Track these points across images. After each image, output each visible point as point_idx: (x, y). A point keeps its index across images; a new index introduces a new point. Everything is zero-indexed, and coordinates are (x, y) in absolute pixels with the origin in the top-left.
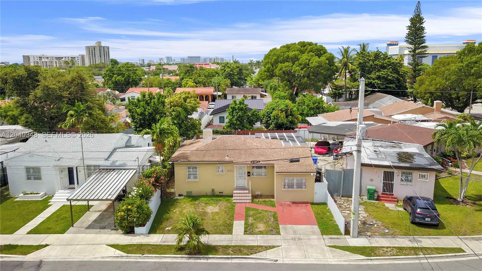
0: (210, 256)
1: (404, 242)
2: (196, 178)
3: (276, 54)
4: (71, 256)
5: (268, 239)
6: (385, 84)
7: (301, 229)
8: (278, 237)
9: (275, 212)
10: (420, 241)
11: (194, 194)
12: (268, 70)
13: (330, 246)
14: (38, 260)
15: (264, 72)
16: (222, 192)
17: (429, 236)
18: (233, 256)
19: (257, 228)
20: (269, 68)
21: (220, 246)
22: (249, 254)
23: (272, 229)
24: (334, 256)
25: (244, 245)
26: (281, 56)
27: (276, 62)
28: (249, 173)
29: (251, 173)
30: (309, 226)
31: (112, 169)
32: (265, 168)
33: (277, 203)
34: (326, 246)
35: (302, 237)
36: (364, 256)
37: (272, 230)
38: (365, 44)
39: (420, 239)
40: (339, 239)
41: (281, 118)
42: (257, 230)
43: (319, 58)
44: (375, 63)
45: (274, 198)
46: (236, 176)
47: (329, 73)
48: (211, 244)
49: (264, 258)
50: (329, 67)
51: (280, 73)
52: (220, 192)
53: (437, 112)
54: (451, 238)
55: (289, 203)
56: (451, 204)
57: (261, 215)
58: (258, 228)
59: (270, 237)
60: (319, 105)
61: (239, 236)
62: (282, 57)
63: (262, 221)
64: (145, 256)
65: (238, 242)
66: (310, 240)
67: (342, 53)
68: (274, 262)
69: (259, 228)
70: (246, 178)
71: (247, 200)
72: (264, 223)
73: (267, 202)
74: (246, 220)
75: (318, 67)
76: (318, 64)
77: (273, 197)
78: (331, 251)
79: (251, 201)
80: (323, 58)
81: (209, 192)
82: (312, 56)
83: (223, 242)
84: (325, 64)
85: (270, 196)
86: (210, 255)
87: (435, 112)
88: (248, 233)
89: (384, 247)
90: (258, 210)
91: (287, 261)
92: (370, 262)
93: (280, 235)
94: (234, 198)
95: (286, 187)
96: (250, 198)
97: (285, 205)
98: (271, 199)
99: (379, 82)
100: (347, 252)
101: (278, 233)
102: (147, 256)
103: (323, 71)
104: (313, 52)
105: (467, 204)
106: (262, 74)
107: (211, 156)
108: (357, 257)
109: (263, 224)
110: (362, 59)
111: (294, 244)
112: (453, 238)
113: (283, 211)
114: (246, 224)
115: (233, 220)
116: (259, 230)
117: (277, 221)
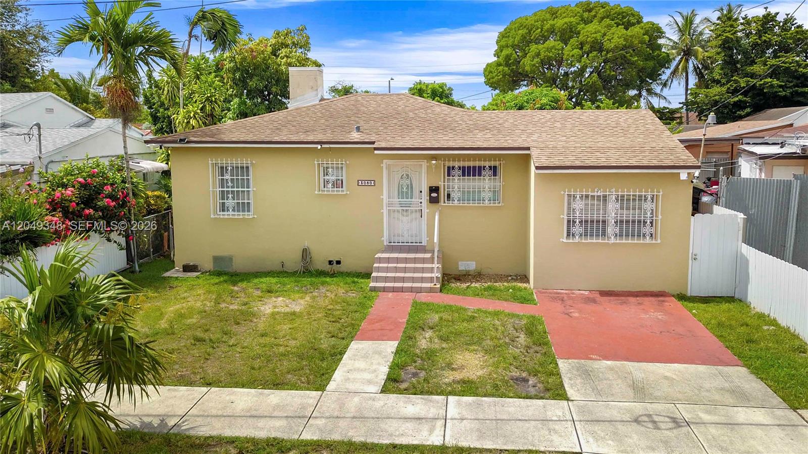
2: (245, 207)
3: (525, 24)
5: (499, 417)
6: (790, 87)
7: (666, 378)
8: (554, 408)
9: (532, 318)
11: (238, 265)
12: (507, 62)
15: (496, 66)
16: (338, 262)
19: (449, 366)
20: (508, 57)
23: (524, 375)
25: (369, 441)
26: (538, 28)
27: (526, 41)
28: (434, 189)
29: (441, 190)
30: (702, 368)
32: (495, 175)
33: (541, 292)
35: (685, 412)
37: (525, 380)
38: (733, 5)
42: (450, 377)
43: (627, 29)
44: (764, 38)
45: (528, 281)
46: (390, 204)
47: (651, 64)
48: (192, 433)
50: (651, 52)
51: (534, 65)
52: (330, 262)
55: (586, 293)
57: (476, 325)
58: (453, 369)
59: (514, 406)
61: (356, 399)
62: (540, 30)
63: (479, 342)
65: (342, 424)
66: (736, 427)
67: (677, 24)
69: (462, 367)
70: (425, 211)
71: (422, 280)
72: (486, 352)
73: (501, 290)
74: (407, 340)
75: (624, 48)
76: (624, 43)
77: (525, 278)
79: (438, 287)
80: (636, 30)
81: (293, 259)
82: (609, 27)
83: (261, 423)
84: (642, 42)
85: (511, 276)
88: (404, 386)
90: (465, 310)
93: (568, 399)
95: (577, 229)
96: (437, 274)
97: (570, 298)
98: (513, 284)
99: (775, 82)
101: (558, 393)
103: (636, 58)
104: (613, 20)
106: (491, 72)
109: (482, 355)
110: (729, 32)
113: (568, 315)
114: (402, 352)
115: (348, 339)
116: (458, 375)
117: (545, 344)
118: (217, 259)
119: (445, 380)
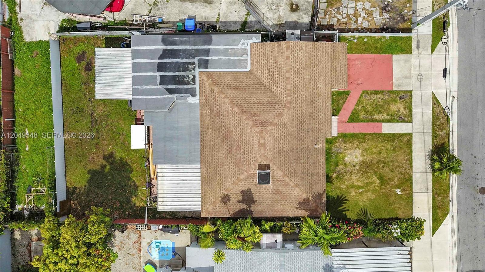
5: (420, 102)
9: (363, 93)
13: (433, 51)
34: (432, 54)
35: (416, 73)
61: (416, 127)
66: (421, 66)
69: (399, 109)
74: (381, 121)
88: (409, 119)
93: (412, 91)
101: (409, 92)
102: (452, 197)
109: (390, 105)
114: (389, 121)
115: (381, 134)
116: (402, 110)
117: (383, 92)
119: (404, 112)
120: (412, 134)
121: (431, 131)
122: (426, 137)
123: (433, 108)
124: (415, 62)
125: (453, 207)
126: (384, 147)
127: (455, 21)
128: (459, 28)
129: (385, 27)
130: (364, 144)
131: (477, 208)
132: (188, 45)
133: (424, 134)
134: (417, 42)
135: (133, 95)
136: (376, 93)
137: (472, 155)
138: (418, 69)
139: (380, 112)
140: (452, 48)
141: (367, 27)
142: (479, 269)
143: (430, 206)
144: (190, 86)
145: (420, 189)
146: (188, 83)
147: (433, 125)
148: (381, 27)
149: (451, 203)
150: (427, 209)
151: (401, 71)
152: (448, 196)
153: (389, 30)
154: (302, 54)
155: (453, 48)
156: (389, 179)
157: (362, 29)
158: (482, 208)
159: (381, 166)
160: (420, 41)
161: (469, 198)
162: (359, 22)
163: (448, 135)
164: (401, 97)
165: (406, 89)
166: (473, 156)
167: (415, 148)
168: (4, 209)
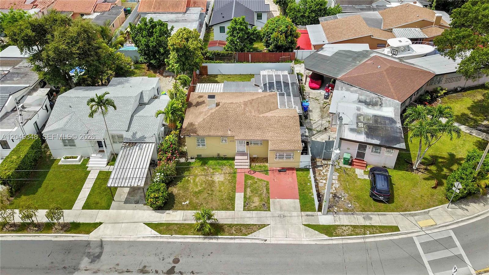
0: (220, 237)
1: (359, 220)
2: (204, 145)
4: (121, 235)
5: (261, 216)
8: (268, 213)
9: (267, 182)
10: (371, 219)
11: (203, 156)
13: (305, 225)
14: (99, 240)
16: (226, 155)
17: (379, 212)
18: (236, 237)
19: (253, 202)
21: (226, 224)
22: (247, 233)
23: (265, 203)
24: (306, 236)
25: (243, 223)
29: (249, 143)
30: (292, 200)
31: (134, 143)
33: (270, 169)
34: (302, 224)
35: (286, 214)
36: (327, 236)
39: (371, 216)
40: (313, 216)
41: (281, 41)
45: (268, 162)
46: (237, 145)
48: (220, 223)
49: (257, 238)
52: (224, 156)
53: (435, 26)
54: (394, 214)
55: (279, 169)
56: (407, 171)
57: (257, 185)
59: (263, 213)
60: (321, 7)
61: (240, 213)
63: (257, 193)
64: (173, 237)
65: (239, 219)
66: (292, 217)
68: (265, 242)
69: (255, 202)
70: (246, 146)
71: (246, 165)
73: (262, 167)
74: (245, 192)
77: (267, 160)
78: (305, 230)
79: (249, 168)
81: (215, 155)
83: (228, 220)
85: (264, 159)
86: (219, 235)
87: (433, 26)
88: (246, 208)
89: (343, 226)
90: (255, 178)
91: (273, 241)
92: (331, 242)
94: (236, 161)
95: (278, 158)
96: (248, 161)
98: (265, 164)
100: (317, 232)
101: (269, 210)
102: (175, 237)
105: (419, 171)
107: (216, 130)
108: (323, 237)
109: (258, 197)
111: (279, 223)
112: (396, 214)
113: (274, 180)
114: (245, 197)
115: (235, 192)
116: (254, 205)
117: (269, 193)
118: (198, 155)
119: (253, 206)
120: (234, 210)
121: (235, 223)
122: (231, 220)
123: (255, 225)
124: (295, 214)
125: (166, 238)
126: (224, 194)
127: (335, 242)
128: (328, 245)
129: (321, 196)
130: (228, 182)
131: (161, 257)
132: (292, 89)
133: (233, 218)
134: (312, 215)
135: (263, 75)
136: (267, 189)
137: (212, 253)
138: (289, 215)
139: (252, 191)
140: (310, 239)
141: (319, 186)
142: (102, 256)
143: (170, 221)
144: (268, 89)
145: (186, 216)
146: (269, 90)
147: (241, 224)
148: (321, 194)
149: (170, 236)
150: (168, 220)
151: (286, 204)
152: (176, 234)
153: (319, 199)
154: (291, 123)
155: (310, 241)
156: (198, 197)
157: (317, 182)
158: (160, 260)
159: (209, 192)
160: (313, 217)
161: (171, 250)
162: (321, 181)
163: (232, 234)
164: (265, 205)
165: (271, 207)
166: (210, 254)
167: (221, 212)
168: (207, 53)
